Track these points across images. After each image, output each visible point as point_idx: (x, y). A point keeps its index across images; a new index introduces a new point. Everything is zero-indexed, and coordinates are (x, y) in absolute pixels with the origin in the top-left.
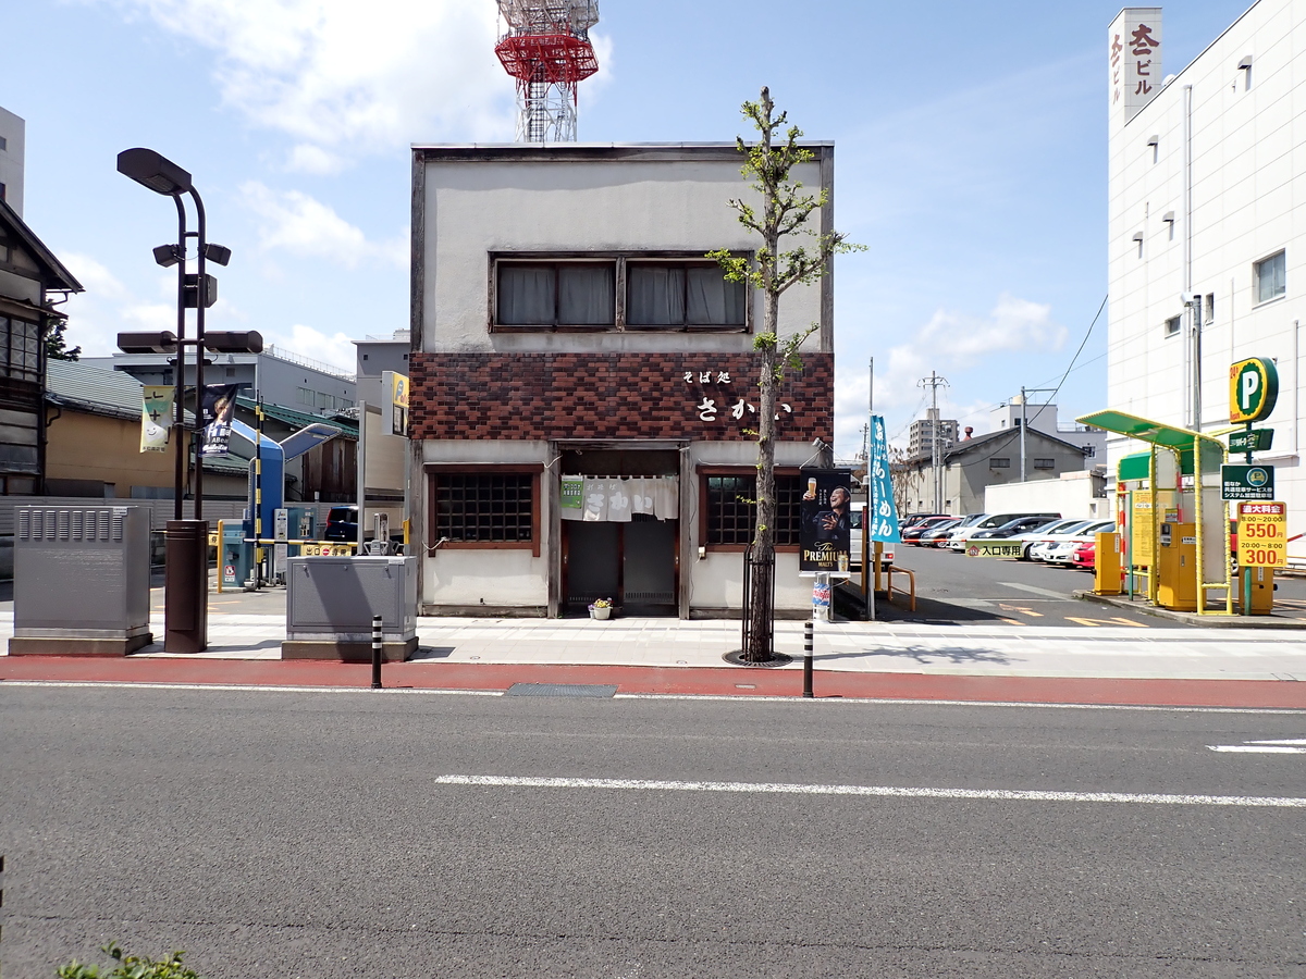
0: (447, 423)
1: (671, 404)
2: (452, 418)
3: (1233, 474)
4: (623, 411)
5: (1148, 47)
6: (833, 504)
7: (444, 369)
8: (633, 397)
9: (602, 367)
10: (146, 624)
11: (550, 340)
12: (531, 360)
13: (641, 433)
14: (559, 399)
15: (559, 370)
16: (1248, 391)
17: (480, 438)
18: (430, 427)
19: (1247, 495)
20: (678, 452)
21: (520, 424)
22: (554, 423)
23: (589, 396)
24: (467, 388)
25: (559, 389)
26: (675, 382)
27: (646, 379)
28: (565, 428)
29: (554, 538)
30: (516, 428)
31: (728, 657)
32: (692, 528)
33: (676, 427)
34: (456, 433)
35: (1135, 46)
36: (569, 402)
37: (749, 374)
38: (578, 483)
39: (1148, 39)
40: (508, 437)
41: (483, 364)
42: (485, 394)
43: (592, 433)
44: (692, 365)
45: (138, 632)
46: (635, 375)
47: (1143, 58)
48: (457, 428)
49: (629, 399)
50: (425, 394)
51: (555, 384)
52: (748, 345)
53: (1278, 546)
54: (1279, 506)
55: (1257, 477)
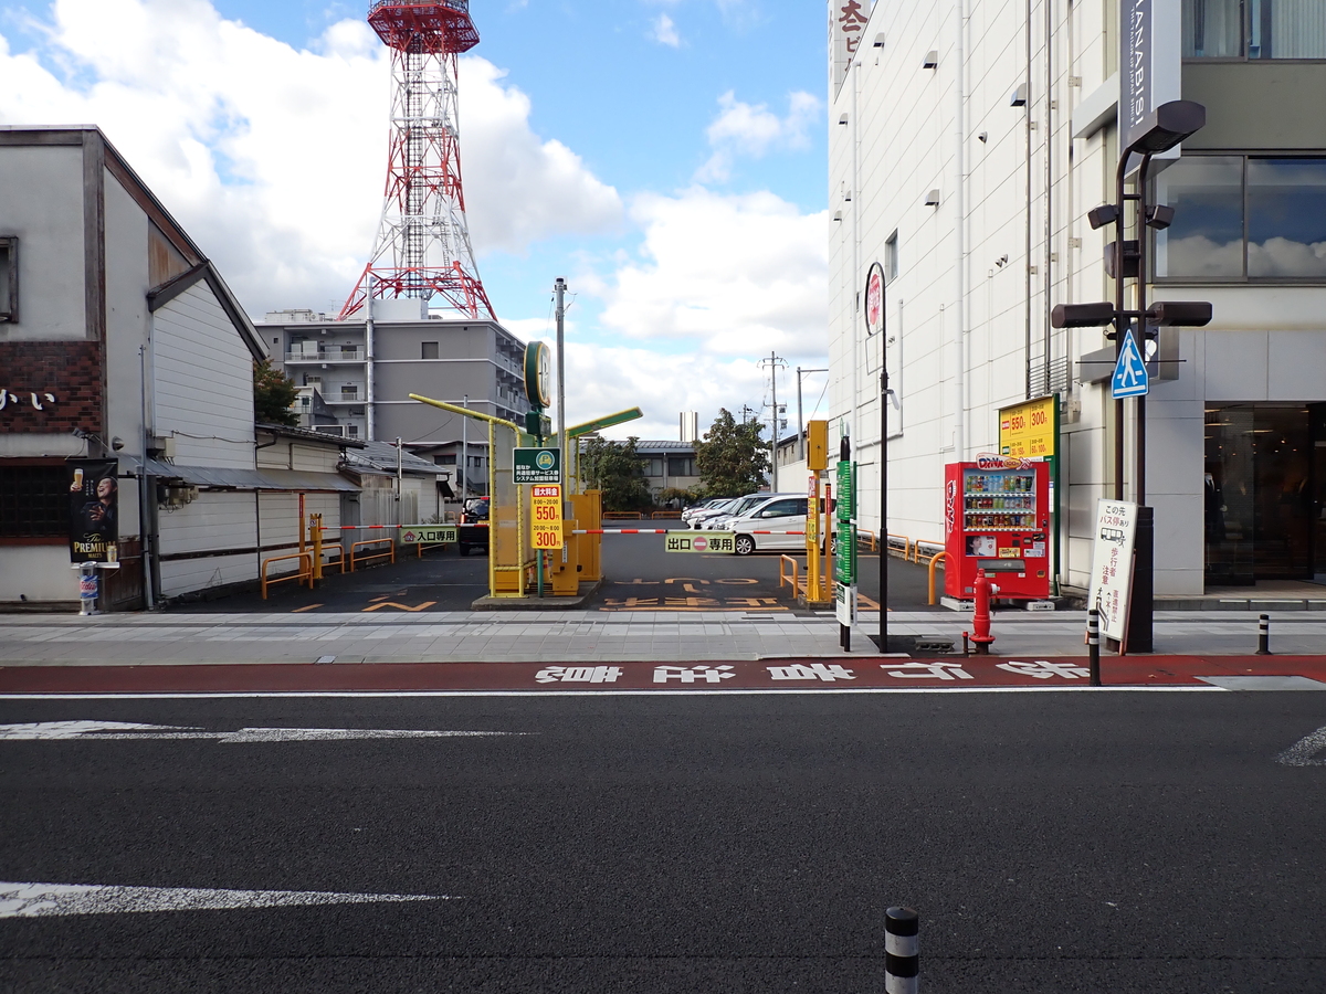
5: (858, 23)
6: (101, 494)
19: (537, 478)
35: (845, 22)
39: (857, 15)
47: (853, 35)
52: (13, 334)
53: (557, 528)
54: (557, 488)
55: (545, 460)
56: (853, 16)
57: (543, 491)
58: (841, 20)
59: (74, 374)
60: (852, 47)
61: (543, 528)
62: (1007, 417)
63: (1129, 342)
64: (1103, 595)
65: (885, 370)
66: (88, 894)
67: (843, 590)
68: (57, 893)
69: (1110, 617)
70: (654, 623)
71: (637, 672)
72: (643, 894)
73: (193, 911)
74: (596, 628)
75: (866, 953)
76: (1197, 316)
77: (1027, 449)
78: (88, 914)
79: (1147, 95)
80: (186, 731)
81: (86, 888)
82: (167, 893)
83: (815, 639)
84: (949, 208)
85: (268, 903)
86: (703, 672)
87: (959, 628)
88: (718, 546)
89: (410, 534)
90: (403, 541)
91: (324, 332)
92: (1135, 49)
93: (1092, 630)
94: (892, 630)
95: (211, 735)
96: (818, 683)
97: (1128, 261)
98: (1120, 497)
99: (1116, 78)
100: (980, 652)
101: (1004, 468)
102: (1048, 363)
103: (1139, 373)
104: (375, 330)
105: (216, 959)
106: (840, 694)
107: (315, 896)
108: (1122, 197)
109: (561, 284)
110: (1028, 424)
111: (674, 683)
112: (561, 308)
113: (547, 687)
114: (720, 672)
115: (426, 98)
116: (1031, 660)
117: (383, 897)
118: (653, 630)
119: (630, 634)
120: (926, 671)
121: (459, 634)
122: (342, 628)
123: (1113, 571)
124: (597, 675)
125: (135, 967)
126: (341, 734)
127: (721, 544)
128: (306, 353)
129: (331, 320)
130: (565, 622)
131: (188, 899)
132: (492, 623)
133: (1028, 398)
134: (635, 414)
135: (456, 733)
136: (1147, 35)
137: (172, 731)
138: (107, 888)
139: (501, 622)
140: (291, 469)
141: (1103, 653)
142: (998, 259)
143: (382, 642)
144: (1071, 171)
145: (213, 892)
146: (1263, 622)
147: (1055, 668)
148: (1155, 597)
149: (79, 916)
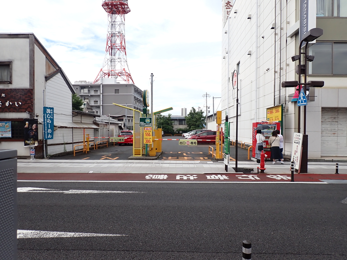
5: (230, 7)
6: (33, 128)
19: (145, 125)
35: (227, 7)
37: (11, 94)
39: (230, 5)
47: (229, 10)
52: (11, 87)
53: (151, 138)
54: (151, 128)
55: (148, 121)
56: (228, 5)
57: (147, 129)
58: (225, 6)
59: (26, 97)
60: (228, 13)
61: (147, 138)
62: (269, 111)
63: (302, 91)
64: (295, 158)
65: (237, 98)
66: (31, 233)
67: (226, 156)
68: (23, 232)
69: (296, 164)
70: (176, 164)
71: (172, 176)
72: (176, 235)
73: (59, 238)
74: (161, 165)
75: (235, 252)
76: (320, 84)
77: (274, 119)
78: (32, 238)
79: (307, 26)
80: (55, 190)
81: (31, 231)
82: (52, 233)
83: (219, 169)
84: (254, 56)
85: (78, 236)
86: (189, 177)
87: (256, 166)
88: (193, 144)
89: (112, 139)
90: (110, 141)
91: (89, 86)
92: (304, 14)
93: (292, 167)
94: (239, 166)
95: (62, 192)
96: (219, 180)
97: (302, 70)
98: (299, 132)
99: (299, 22)
100: (262, 172)
101: (268, 124)
102: (280, 97)
103: (305, 99)
104: (103, 86)
105: (65, 250)
106: (225, 183)
107: (90, 234)
108: (300, 53)
109: (152, 75)
110: (274, 112)
111: (181, 180)
112: (152, 81)
113: (149, 180)
114: (194, 177)
115: (116, 26)
116: (275, 175)
117: (108, 235)
118: (176, 165)
119: (170, 166)
120: (248, 177)
121: (125, 166)
122: (95, 164)
123: (297, 151)
124: (161, 177)
125: (44, 252)
126: (95, 192)
127: (193, 143)
128: (85, 92)
129: (91, 83)
130: (153, 163)
131: (57, 234)
132: (134, 163)
133: (274, 105)
134: (171, 109)
135: (125, 192)
136: (307, 11)
137: (52, 190)
138: (36, 231)
139: (136, 163)
140: (81, 122)
141: (295, 173)
142: (267, 69)
143: (105, 168)
144: (286, 46)
145: (64, 233)
146: (337, 165)
147: (282, 177)
148: (308, 158)
149: (29, 238)
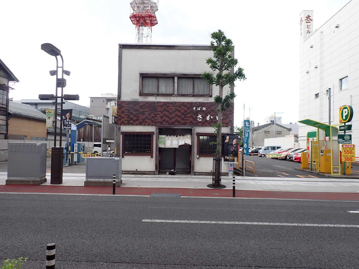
0: (128, 120)
1: (190, 116)
2: (129, 119)
3: (340, 137)
4: (176, 118)
5: (310, 21)
7: (127, 105)
8: (179, 114)
9: (171, 105)
10: (45, 176)
11: (156, 98)
12: (151, 103)
13: (182, 124)
14: (159, 114)
15: (158, 106)
16: (345, 114)
17: (137, 125)
18: (123, 121)
19: (344, 142)
20: (191, 129)
21: (148, 121)
22: (157, 121)
23: (167, 113)
24: (133, 111)
25: (159, 111)
26: (191, 110)
27: (183, 109)
28: (160, 122)
29: (157, 153)
30: (147, 122)
31: (209, 186)
32: (195, 150)
33: (191, 122)
34: (130, 123)
36: (162, 115)
37: (211, 108)
38: (163, 137)
39: (310, 19)
40: (144, 125)
41: (138, 105)
42: (138, 112)
43: (168, 123)
44: (196, 105)
45: (43, 178)
46: (180, 108)
47: (309, 24)
48: (131, 122)
49: (178, 114)
50: (122, 112)
51: (158, 110)
52: (210, 100)
53: (353, 156)
54: (353, 145)
55: (347, 138)
57: (347, 146)
58: (305, 20)
59: (227, 111)
60: (308, 27)
61: (347, 156)
89: (269, 155)
128: (112, 105)
